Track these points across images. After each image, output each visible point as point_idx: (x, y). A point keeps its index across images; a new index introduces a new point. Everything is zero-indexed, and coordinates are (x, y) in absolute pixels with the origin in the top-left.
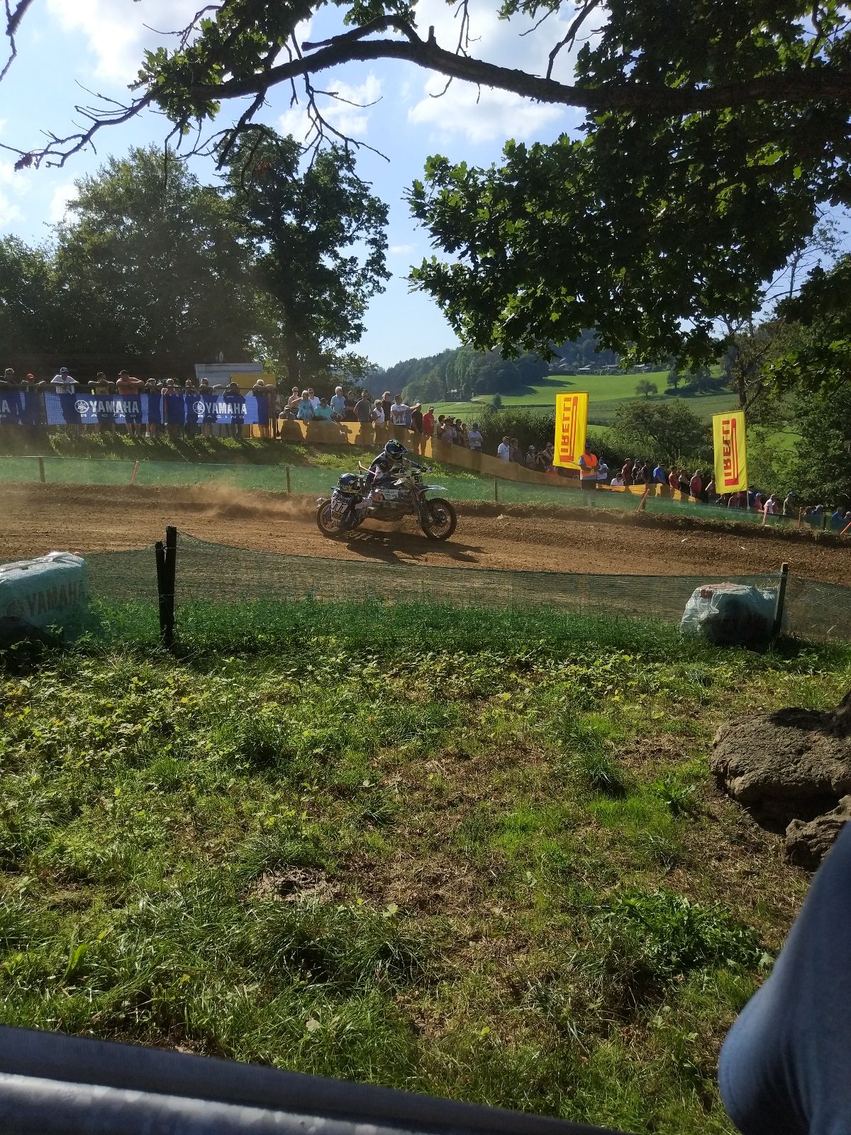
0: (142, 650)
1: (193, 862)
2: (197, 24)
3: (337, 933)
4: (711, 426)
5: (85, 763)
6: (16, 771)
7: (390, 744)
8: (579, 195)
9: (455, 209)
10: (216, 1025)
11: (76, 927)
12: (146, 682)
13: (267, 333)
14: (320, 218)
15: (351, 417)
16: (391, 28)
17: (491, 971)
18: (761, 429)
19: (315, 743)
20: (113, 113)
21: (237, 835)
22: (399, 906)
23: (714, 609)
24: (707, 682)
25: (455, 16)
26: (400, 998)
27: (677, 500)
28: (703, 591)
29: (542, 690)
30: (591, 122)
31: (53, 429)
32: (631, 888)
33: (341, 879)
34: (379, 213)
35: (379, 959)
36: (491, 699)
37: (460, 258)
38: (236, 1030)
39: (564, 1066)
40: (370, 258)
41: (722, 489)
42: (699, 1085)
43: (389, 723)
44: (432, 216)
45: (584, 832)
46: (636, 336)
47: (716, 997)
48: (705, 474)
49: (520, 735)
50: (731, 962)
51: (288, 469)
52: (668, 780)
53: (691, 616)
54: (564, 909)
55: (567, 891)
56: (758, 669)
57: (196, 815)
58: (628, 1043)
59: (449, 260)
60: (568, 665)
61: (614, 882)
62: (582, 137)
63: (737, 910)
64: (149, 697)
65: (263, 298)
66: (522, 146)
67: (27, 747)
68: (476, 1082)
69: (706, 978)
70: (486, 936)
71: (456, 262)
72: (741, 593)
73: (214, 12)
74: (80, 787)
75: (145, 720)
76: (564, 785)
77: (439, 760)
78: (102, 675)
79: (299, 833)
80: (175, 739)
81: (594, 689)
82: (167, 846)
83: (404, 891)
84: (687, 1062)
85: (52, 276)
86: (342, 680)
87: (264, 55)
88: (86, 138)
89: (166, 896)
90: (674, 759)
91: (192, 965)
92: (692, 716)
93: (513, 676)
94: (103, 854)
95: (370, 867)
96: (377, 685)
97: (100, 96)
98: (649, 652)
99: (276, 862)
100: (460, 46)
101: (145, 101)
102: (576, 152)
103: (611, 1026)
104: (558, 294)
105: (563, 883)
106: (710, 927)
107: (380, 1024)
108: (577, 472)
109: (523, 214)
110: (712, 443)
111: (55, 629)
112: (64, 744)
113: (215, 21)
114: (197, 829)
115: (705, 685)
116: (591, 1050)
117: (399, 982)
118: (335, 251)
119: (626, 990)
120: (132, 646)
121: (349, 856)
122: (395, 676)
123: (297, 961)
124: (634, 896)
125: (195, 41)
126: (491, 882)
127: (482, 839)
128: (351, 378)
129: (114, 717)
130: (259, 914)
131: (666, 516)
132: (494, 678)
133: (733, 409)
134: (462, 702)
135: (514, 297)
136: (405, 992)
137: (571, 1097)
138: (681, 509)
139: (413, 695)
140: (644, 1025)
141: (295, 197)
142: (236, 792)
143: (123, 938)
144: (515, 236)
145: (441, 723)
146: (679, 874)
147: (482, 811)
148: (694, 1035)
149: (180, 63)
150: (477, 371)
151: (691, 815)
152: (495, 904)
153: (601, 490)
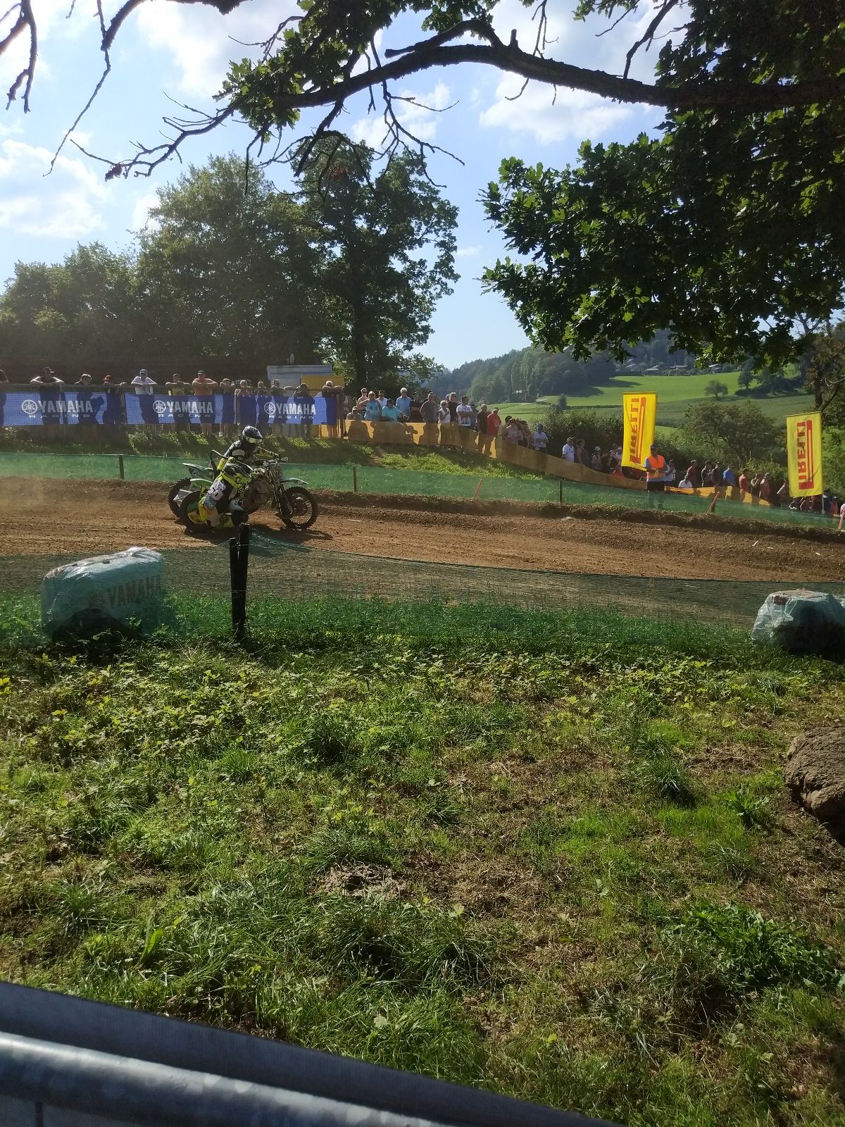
0: (215, 643)
1: (263, 853)
2: (281, 35)
3: (403, 929)
4: (785, 427)
5: (160, 753)
6: (97, 758)
7: (455, 744)
8: (657, 195)
9: (531, 211)
10: (285, 1016)
11: (152, 912)
12: (219, 675)
13: (337, 334)
14: (390, 221)
15: (416, 417)
16: (468, 33)
17: (558, 978)
18: (837, 431)
19: (381, 740)
20: (198, 123)
21: (305, 829)
22: (465, 906)
23: (788, 615)
24: (781, 691)
25: (533, 19)
26: (466, 999)
27: (748, 504)
28: (777, 597)
29: (608, 695)
30: (671, 121)
31: (132, 429)
32: (702, 899)
33: (407, 877)
34: (448, 215)
35: (444, 958)
36: (556, 701)
37: (534, 259)
38: (305, 1021)
39: (633, 1078)
40: (439, 260)
41: (795, 492)
42: (775, 1108)
43: (454, 722)
44: (507, 218)
45: (652, 841)
46: (712, 337)
47: (792, 1018)
48: (778, 477)
49: (587, 740)
50: (808, 982)
51: (354, 468)
52: (741, 791)
53: (763, 624)
54: (632, 918)
55: (636, 899)
56: (834, 679)
57: (265, 807)
58: (699, 1059)
59: (522, 261)
60: (635, 670)
61: (683, 893)
62: (660, 136)
63: (814, 928)
64: (222, 690)
65: (334, 301)
66: (599, 147)
67: (107, 735)
68: (543, 1089)
69: (781, 997)
70: (552, 942)
71: (531, 263)
72: (817, 600)
73: (297, 22)
74: (156, 775)
75: (218, 712)
76: (632, 791)
77: (504, 762)
78: (177, 667)
79: (366, 829)
80: (246, 731)
81: (662, 695)
82: (238, 837)
83: (470, 891)
84: (762, 1083)
85: (134, 281)
86: (407, 679)
87: (343, 63)
88: (172, 148)
89: (238, 885)
90: (746, 769)
91: (262, 955)
92: (765, 725)
93: (579, 679)
94: (178, 842)
95: (435, 866)
96: (442, 685)
97: (186, 107)
98: (721, 659)
99: (344, 857)
100: (537, 49)
101: (229, 111)
102: (655, 151)
103: (681, 1041)
104: (632, 294)
105: (631, 892)
106: (786, 945)
107: (446, 1024)
108: (643, 473)
109: (598, 214)
110: (785, 446)
111: (133, 622)
112: (141, 733)
113: (298, 31)
114: (267, 821)
115: (778, 694)
116: (660, 1063)
117: (464, 983)
118: (405, 254)
119: (698, 1004)
120: (205, 640)
121: (414, 853)
122: (459, 676)
123: (364, 957)
124: (706, 909)
125: (278, 51)
126: (557, 888)
127: (548, 843)
128: (417, 379)
129: (188, 708)
130: (327, 908)
131: (737, 520)
132: (560, 681)
133: (809, 411)
134: (526, 704)
135: (588, 298)
136: (470, 993)
137: (640, 1111)
138: (753, 513)
139: (478, 695)
140: (716, 1042)
141: (367, 201)
142: (305, 786)
143: (196, 925)
144: (591, 237)
145: (507, 724)
146: (752, 888)
147: (548, 814)
148: (769, 1055)
149: (263, 72)
150: (542, 372)
151: (765, 828)
152: (561, 909)
153: (669, 492)
